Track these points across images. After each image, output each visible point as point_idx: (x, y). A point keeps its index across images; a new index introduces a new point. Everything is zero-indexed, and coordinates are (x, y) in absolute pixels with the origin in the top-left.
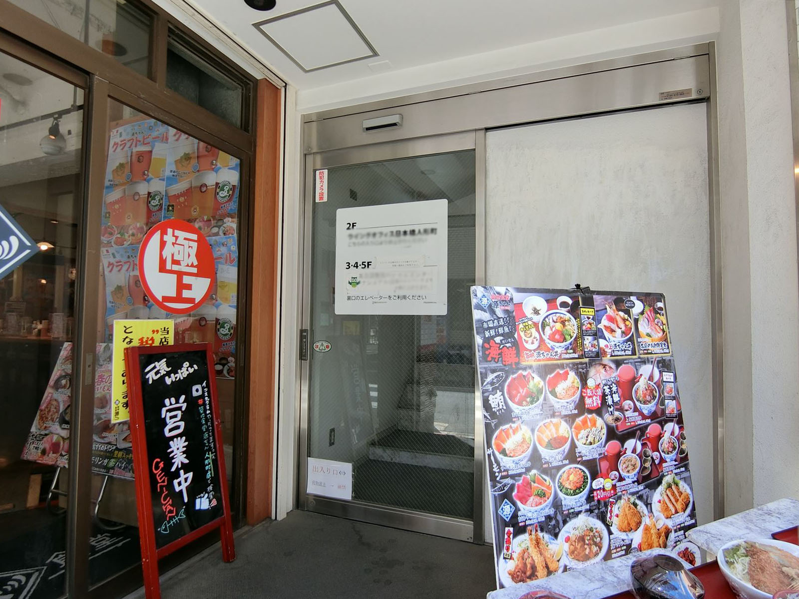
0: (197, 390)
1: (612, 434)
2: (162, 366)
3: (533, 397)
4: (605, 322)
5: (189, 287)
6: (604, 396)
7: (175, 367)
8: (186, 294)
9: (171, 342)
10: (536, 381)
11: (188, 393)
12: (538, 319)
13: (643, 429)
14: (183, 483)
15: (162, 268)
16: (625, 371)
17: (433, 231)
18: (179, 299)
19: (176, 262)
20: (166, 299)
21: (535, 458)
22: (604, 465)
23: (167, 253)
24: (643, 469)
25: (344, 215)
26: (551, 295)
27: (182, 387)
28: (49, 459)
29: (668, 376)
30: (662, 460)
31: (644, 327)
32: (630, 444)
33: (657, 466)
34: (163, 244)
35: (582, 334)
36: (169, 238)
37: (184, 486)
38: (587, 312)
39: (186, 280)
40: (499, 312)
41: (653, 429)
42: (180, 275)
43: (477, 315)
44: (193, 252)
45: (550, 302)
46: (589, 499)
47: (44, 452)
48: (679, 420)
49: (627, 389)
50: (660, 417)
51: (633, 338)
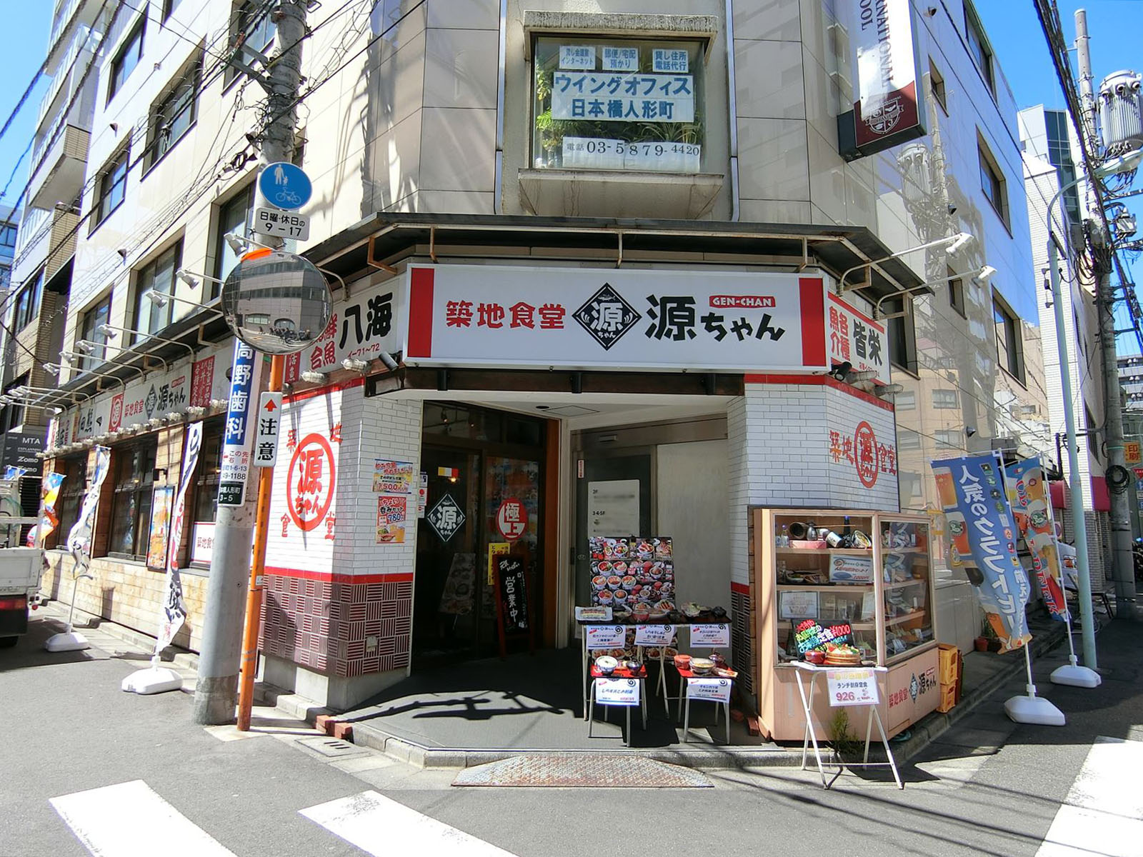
0: (519, 575)
1: (638, 583)
2: (505, 562)
3: (608, 569)
4: (640, 547)
5: (516, 528)
6: (636, 571)
7: (510, 564)
8: (514, 531)
9: (509, 552)
10: (610, 565)
11: (516, 576)
12: (613, 546)
13: (653, 583)
14: (514, 613)
15: (506, 521)
16: (647, 564)
18: (512, 534)
19: (510, 517)
20: (507, 534)
21: (607, 586)
22: (633, 592)
23: (507, 514)
24: (651, 595)
25: (592, 486)
26: (618, 539)
27: (513, 573)
28: (452, 611)
29: (669, 567)
30: (661, 594)
31: (659, 549)
32: (646, 587)
34: (506, 510)
35: (629, 551)
36: (508, 507)
37: (514, 615)
38: (633, 544)
39: (515, 525)
40: (598, 544)
41: (658, 583)
42: (512, 523)
43: (591, 545)
44: (517, 512)
45: (618, 541)
46: (626, 601)
47: (449, 608)
48: (673, 582)
49: (647, 569)
50: (663, 580)
51: (653, 553)
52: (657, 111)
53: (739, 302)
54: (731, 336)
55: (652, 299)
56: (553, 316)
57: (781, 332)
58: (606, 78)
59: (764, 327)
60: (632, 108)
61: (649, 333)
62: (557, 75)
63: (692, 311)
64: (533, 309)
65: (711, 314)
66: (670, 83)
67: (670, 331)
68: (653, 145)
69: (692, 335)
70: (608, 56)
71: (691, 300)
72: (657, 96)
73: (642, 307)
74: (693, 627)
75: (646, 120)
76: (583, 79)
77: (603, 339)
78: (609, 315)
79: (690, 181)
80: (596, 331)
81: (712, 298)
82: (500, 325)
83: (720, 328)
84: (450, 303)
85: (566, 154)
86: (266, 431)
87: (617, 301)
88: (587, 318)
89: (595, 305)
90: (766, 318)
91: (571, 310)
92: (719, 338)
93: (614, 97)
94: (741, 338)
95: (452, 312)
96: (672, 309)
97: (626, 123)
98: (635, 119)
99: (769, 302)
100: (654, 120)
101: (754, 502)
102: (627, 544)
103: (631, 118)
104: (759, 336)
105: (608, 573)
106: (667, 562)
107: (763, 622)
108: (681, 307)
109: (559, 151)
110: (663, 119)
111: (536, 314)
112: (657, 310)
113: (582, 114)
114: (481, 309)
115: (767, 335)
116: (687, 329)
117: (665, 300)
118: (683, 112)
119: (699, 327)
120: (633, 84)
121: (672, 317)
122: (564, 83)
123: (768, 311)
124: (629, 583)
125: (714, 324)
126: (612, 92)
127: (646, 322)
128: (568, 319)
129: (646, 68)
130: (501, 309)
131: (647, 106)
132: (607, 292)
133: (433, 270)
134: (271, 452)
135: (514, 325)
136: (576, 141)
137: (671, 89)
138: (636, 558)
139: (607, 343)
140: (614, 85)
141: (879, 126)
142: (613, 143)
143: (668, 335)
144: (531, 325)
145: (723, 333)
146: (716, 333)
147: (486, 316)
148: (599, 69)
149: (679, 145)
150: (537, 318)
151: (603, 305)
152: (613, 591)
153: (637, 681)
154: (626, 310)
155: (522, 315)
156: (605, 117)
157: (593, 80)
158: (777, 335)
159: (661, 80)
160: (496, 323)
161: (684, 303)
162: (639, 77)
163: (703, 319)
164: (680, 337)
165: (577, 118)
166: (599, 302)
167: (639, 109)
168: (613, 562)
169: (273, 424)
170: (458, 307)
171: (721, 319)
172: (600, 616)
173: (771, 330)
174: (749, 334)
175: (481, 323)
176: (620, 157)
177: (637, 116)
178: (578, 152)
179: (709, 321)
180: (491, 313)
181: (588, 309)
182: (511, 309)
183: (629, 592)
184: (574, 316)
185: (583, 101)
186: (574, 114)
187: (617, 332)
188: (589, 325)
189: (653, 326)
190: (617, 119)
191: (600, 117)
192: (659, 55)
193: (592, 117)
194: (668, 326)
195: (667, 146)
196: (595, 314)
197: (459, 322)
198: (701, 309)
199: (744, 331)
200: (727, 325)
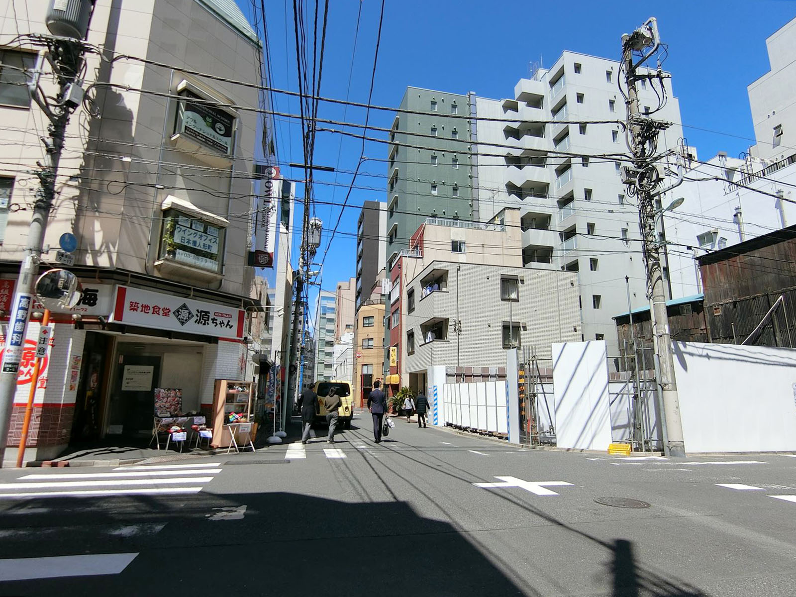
1: (170, 405)
3: (160, 400)
10: (161, 398)
13: (175, 405)
15: (92, 382)
17: (150, 373)
18: (93, 387)
19: (94, 380)
21: (160, 406)
24: (174, 409)
25: (126, 367)
26: (165, 390)
29: (180, 399)
31: (178, 393)
32: (173, 406)
33: (177, 409)
34: (93, 377)
35: (168, 394)
36: (94, 375)
38: (169, 391)
39: (95, 383)
41: (177, 405)
44: (96, 377)
48: (181, 404)
49: (174, 400)
50: (178, 404)
51: (176, 394)
52: (207, 247)
53: (222, 315)
54: (219, 326)
55: (198, 310)
56: (166, 312)
57: (232, 326)
58: (193, 232)
59: (228, 325)
60: (199, 245)
61: (196, 322)
62: (177, 226)
63: (209, 316)
64: (159, 308)
65: (214, 318)
66: (212, 239)
67: (202, 322)
68: (205, 258)
69: (208, 324)
70: (194, 224)
71: (209, 313)
72: (207, 242)
73: (194, 313)
74: (195, 417)
75: (203, 249)
76: (186, 230)
77: (182, 322)
78: (184, 314)
79: (215, 275)
80: (180, 319)
81: (215, 313)
82: (148, 313)
83: (216, 323)
84: (131, 302)
85: (177, 256)
86: (42, 342)
87: (187, 309)
88: (177, 314)
89: (180, 310)
90: (229, 321)
91: (172, 311)
92: (215, 326)
93: (195, 239)
94: (221, 327)
95: (132, 305)
96: (203, 315)
97: (197, 249)
98: (200, 249)
99: (230, 316)
100: (206, 250)
101: (217, 378)
102: (168, 391)
103: (199, 248)
104: (226, 327)
105: (160, 402)
106: (180, 398)
107: (217, 414)
108: (206, 315)
109: (174, 254)
110: (208, 251)
111: (161, 310)
112: (199, 314)
113: (184, 242)
114: (142, 306)
115: (228, 326)
116: (207, 322)
117: (202, 311)
118: (214, 250)
119: (210, 322)
120: (201, 236)
121: (203, 317)
122: (179, 229)
123: (229, 319)
124: (167, 405)
125: (215, 321)
126: (194, 237)
127: (195, 318)
128: (171, 314)
129: (205, 232)
130: (149, 307)
131: (204, 245)
132: (184, 307)
133: (126, 289)
134: (44, 351)
135: (153, 313)
136: (181, 251)
137: (212, 241)
138: (170, 396)
139: (183, 323)
140: (195, 235)
141: (262, 261)
142: (192, 255)
143: (201, 323)
144: (158, 314)
145: (217, 324)
146: (215, 324)
147: (144, 309)
148: (191, 228)
149: (212, 260)
150: (161, 312)
151: (183, 310)
152: (162, 408)
153: (186, 433)
154: (190, 313)
155: (156, 310)
156: (191, 245)
157: (189, 231)
158: (231, 327)
159: (210, 237)
160: (147, 312)
161: (207, 313)
162: (203, 234)
163: (212, 319)
164: (204, 324)
165: (182, 243)
166: (182, 309)
167: (202, 245)
168: (162, 397)
169: (46, 340)
170: (134, 304)
171: (216, 320)
172: (166, 415)
173: (230, 325)
174: (224, 325)
175: (142, 311)
176: (194, 260)
177: (201, 248)
178: (181, 255)
179: (213, 320)
180: (145, 308)
181: (178, 311)
182: (153, 307)
183: (167, 408)
184: (173, 313)
185: (184, 238)
186: (182, 242)
187: (186, 320)
188: (178, 316)
189: (197, 320)
190: (195, 247)
191: (189, 245)
192: (210, 228)
193: (187, 244)
194: (201, 320)
195: (209, 260)
196: (180, 313)
197: (134, 309)
198: (212, 316)
199: (222, 325)
200: (218, 322)
